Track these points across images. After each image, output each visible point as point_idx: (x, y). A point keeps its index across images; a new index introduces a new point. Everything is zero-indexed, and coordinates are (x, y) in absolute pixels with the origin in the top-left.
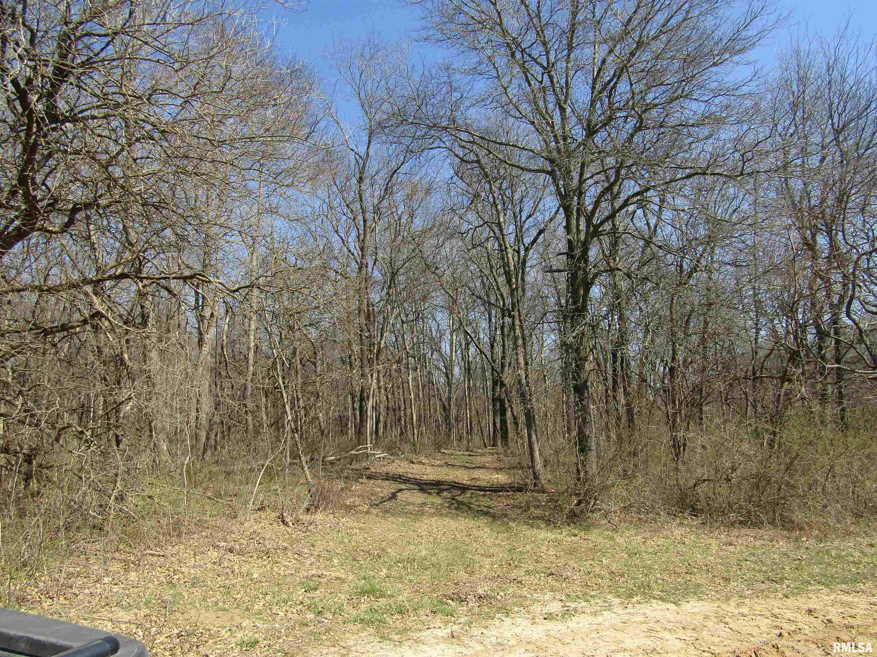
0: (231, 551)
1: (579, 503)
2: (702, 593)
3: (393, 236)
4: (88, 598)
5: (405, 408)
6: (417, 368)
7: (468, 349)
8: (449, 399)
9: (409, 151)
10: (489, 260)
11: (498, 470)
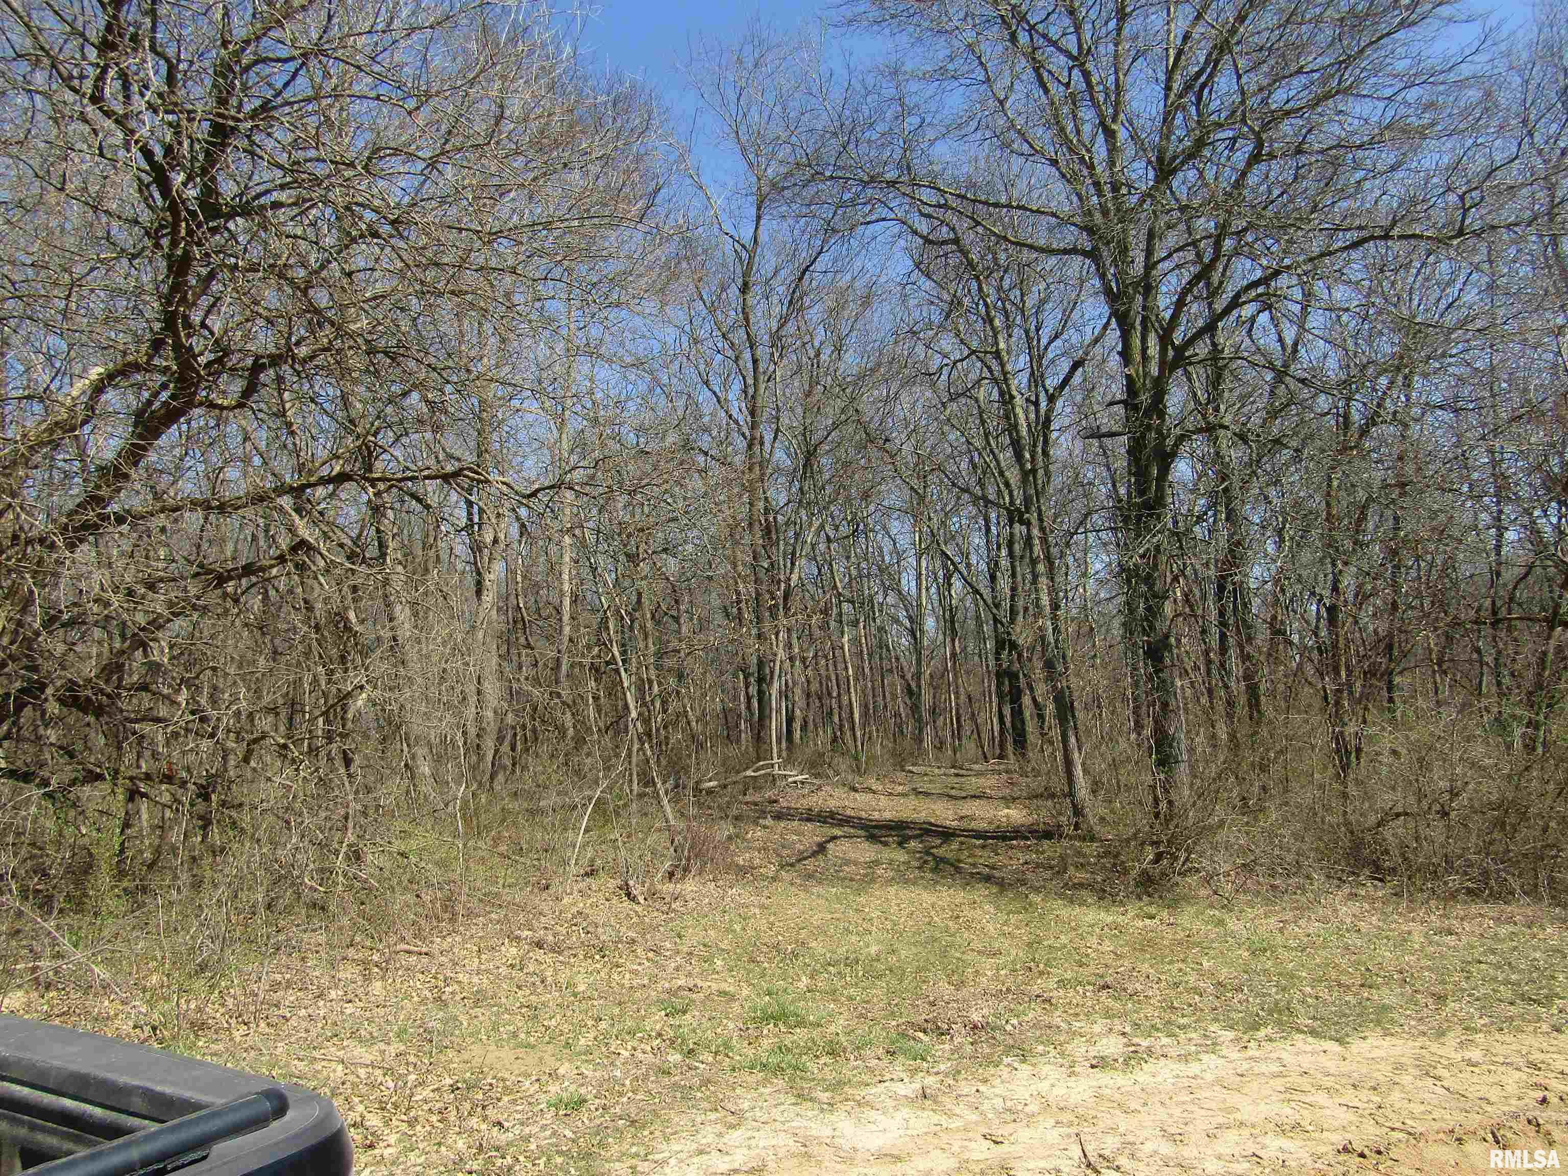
0: (539, 945)
1: (1158, 858)
2: (1392, 1021)
3: (807, 387)
4: (304, 1024)
5: (839, 695)
6: (858, 621)
7: (950, 585)
8: (918, 676)
9: (830, 230)
10: (983, 422)
11: (1010, 801)
